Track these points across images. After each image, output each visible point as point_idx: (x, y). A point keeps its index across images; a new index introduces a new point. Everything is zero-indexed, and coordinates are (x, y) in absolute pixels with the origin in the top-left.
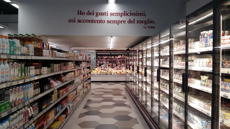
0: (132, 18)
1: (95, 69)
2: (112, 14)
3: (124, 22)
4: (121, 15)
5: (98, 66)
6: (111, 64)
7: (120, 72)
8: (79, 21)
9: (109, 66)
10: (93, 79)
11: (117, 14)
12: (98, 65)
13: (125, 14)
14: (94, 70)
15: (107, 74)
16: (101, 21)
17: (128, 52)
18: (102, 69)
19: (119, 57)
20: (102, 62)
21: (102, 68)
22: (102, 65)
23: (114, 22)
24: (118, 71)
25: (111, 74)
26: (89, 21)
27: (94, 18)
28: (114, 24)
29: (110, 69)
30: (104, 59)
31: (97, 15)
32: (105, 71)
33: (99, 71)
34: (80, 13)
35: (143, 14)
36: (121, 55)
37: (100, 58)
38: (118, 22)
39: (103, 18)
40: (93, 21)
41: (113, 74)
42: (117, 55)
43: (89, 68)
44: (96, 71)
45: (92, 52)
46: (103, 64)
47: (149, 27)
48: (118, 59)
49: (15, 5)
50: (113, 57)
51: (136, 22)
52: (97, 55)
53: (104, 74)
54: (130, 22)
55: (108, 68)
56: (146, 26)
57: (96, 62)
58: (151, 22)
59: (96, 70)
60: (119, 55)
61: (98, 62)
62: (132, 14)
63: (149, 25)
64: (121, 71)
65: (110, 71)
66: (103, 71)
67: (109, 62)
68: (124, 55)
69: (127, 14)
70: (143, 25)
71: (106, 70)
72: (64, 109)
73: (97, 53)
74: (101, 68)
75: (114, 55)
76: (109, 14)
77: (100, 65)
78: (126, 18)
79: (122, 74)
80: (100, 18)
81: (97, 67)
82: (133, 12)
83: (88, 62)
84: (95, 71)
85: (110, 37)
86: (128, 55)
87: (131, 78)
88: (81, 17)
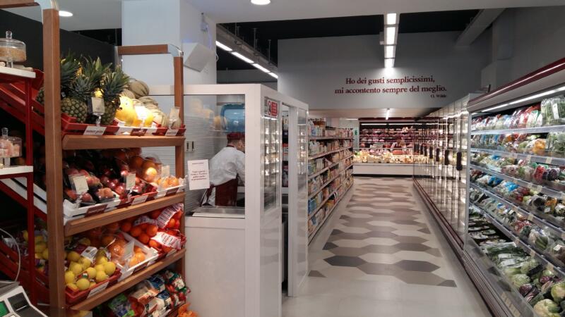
0: (415, 85)
1: (358, 153)
2: (389, 81)
3: (405, 90)
4: (401, 81)
5: (362, 147)
6: (387, 144)
7: (406, 159)
8: (348, 91)
9: (384, 147)
10: (356, 171)
11: (395, 81)
12: (363, 145)
13: (406, 80)
14: (356, 154)
15: (380, 162)
16: (374, 91)
17: (424, 121)
18: (371, 154)
19: (405, 130)
20: (371, 140)
21: (371, 151)
22: (371, 146)
23: (392, 90)
24: (402, 157)
25: (388, 162)
26: (360, 91)
27: (366, 86)
28: (391, 93)
29: (386, 154)
30: (374, 134)
31: (370, 83)
32: (376, 157)
33: (365, 158)
34: (350, 81)
35: (431, 80)
36: (409, 127)
37: (368, 133)
38: (397, 91)
39: (378, 86)
40: (364, 91)
41: (391, 161)
42: (401, 127)
43: (351, 150)
44: (361, 156)
45: (351, 121)
46: (372, 144)
47: (438, 96)
48: (403, 133)
49: (273, 75)
50: (392, 131)
51: (420, 90)
52: (361, 128)
53: (375, 162)
54: (413, 90)
55: (382, 151)
56: (435, 94)
57: (360, 139)
58: (441, 89)
59: (359, 155)
60: (405, 126)
61: (364, 139)
62: (415, 80)
63: (439, 93)
64: (408, 157)
65: (386, 156)
66: (372, 156)
67: (385, 140)
68: (414, 126)
69: (409, 81)
70: (430, 93)
71: (378, 155)
72: (331, 194)
73: (361, 123)
74: (368, 152)
75: (395, 127)
76: (385, 81)
77: (367, 145)
78: (407, 85)
79: (409, 163)
80: (374, 86)
81: (360, 150)
82: (417, 77)
83: (350, 141)
84: (359, 157)
85: (386, 109)
86: (424, 127)
87: (428, 172)
88: (350, 87)
